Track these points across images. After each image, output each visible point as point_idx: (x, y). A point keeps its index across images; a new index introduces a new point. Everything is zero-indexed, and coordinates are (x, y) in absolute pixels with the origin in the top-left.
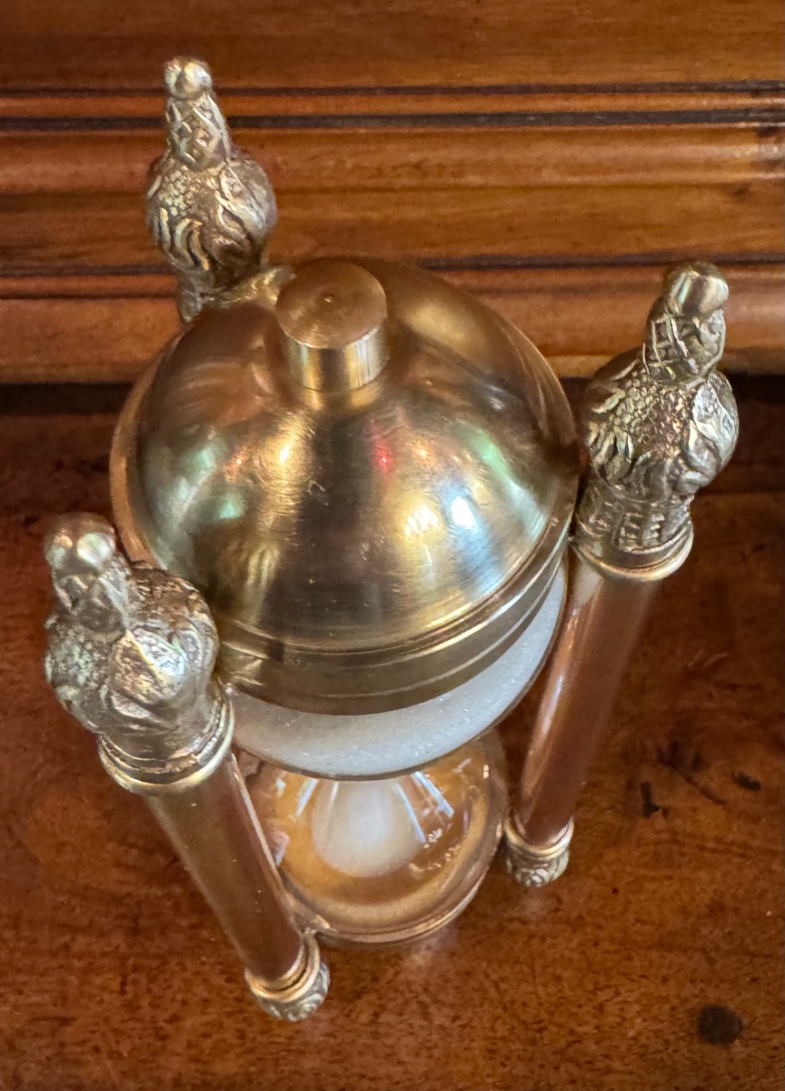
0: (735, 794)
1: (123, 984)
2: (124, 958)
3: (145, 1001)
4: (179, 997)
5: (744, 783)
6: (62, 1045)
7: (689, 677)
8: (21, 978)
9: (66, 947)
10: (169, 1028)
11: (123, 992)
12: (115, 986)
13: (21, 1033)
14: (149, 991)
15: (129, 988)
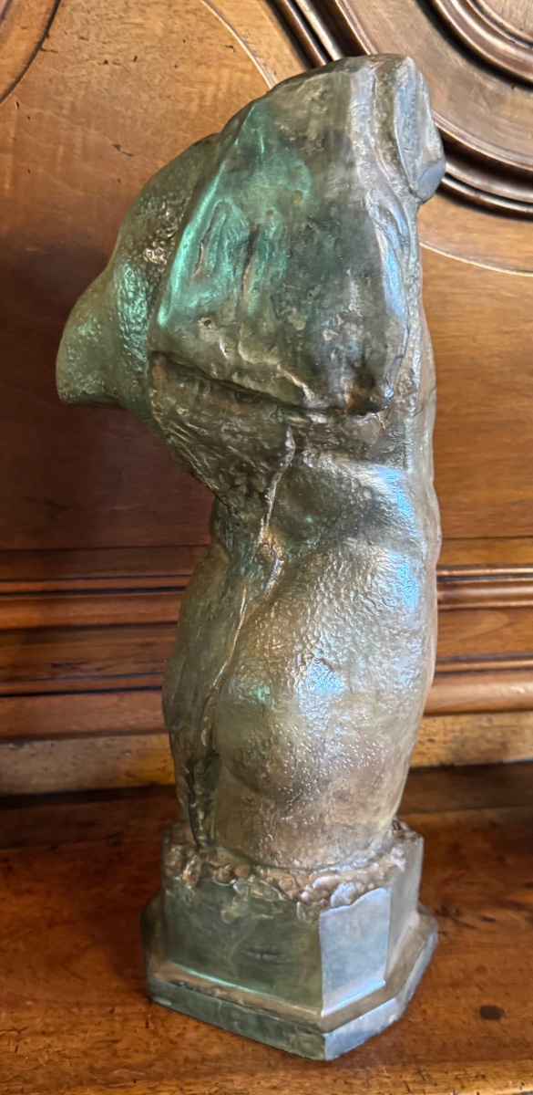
0: (483, 925)
1: (147, 1024)
2: (145, 1014)
3: (161, 1031)
4: (181, 1026)
5: (486, 919)
6: (115, 1051)
7: (446, 882)
8: (85, 1027)
9: (112, 1011)
10: (175, 1039)
11: (147, 1026)
12: (143, 1024)
13: (92, 1048)
14: (163, 1025)
15: (152, 1027)
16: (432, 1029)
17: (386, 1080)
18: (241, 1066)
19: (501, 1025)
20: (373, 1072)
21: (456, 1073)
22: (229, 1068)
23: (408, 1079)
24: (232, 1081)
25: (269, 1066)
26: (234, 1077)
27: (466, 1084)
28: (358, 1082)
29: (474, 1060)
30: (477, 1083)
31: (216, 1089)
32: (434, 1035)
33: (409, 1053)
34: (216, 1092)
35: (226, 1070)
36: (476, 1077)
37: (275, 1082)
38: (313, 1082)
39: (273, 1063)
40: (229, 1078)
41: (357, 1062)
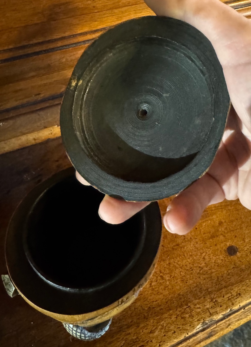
16: (210, 269)
17: (199, 310)
18: (132, 322)
19: (238, 258)
20: (192, 306)
21: (228, 296)
22: (126, 325)
23: (208, 306)
24: (129, 334)
25: (145, 318)
26: (130, 331)
27: (234, 302)
28: (187, 316)
29: (232, 284)
30: (238, 300)
31: (124, 342)
32: (212, 273)
33: (205, 289)
34: (124, 344)
35: (125, 327)
36: (237, 295)
37: (150, 328)
38: (167, 322)
39: (146, 315)
40: (128, 332)
41: (184, 302)
